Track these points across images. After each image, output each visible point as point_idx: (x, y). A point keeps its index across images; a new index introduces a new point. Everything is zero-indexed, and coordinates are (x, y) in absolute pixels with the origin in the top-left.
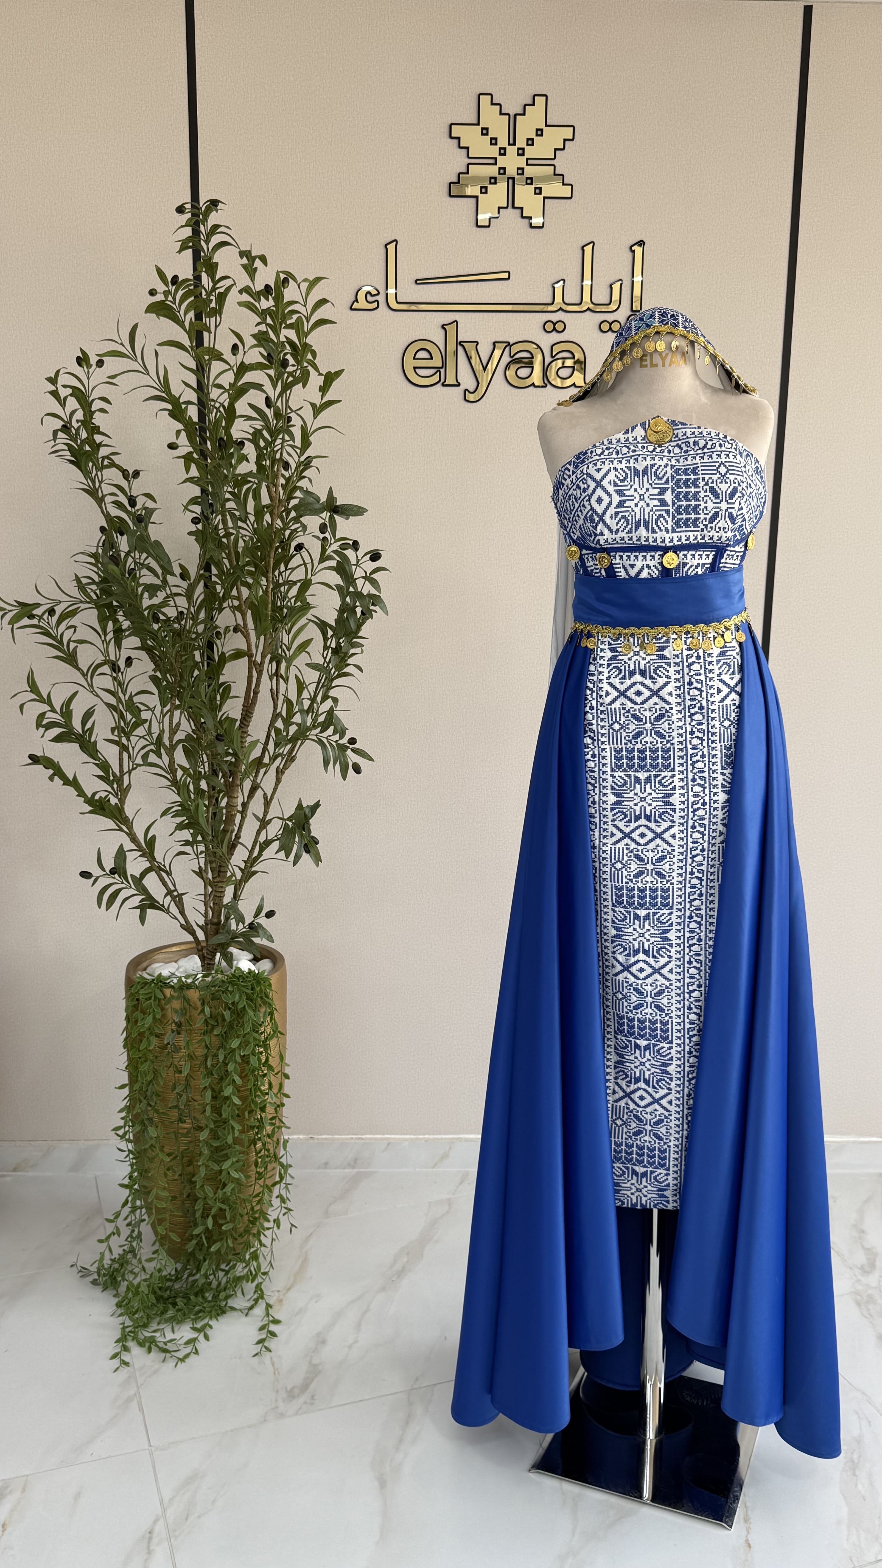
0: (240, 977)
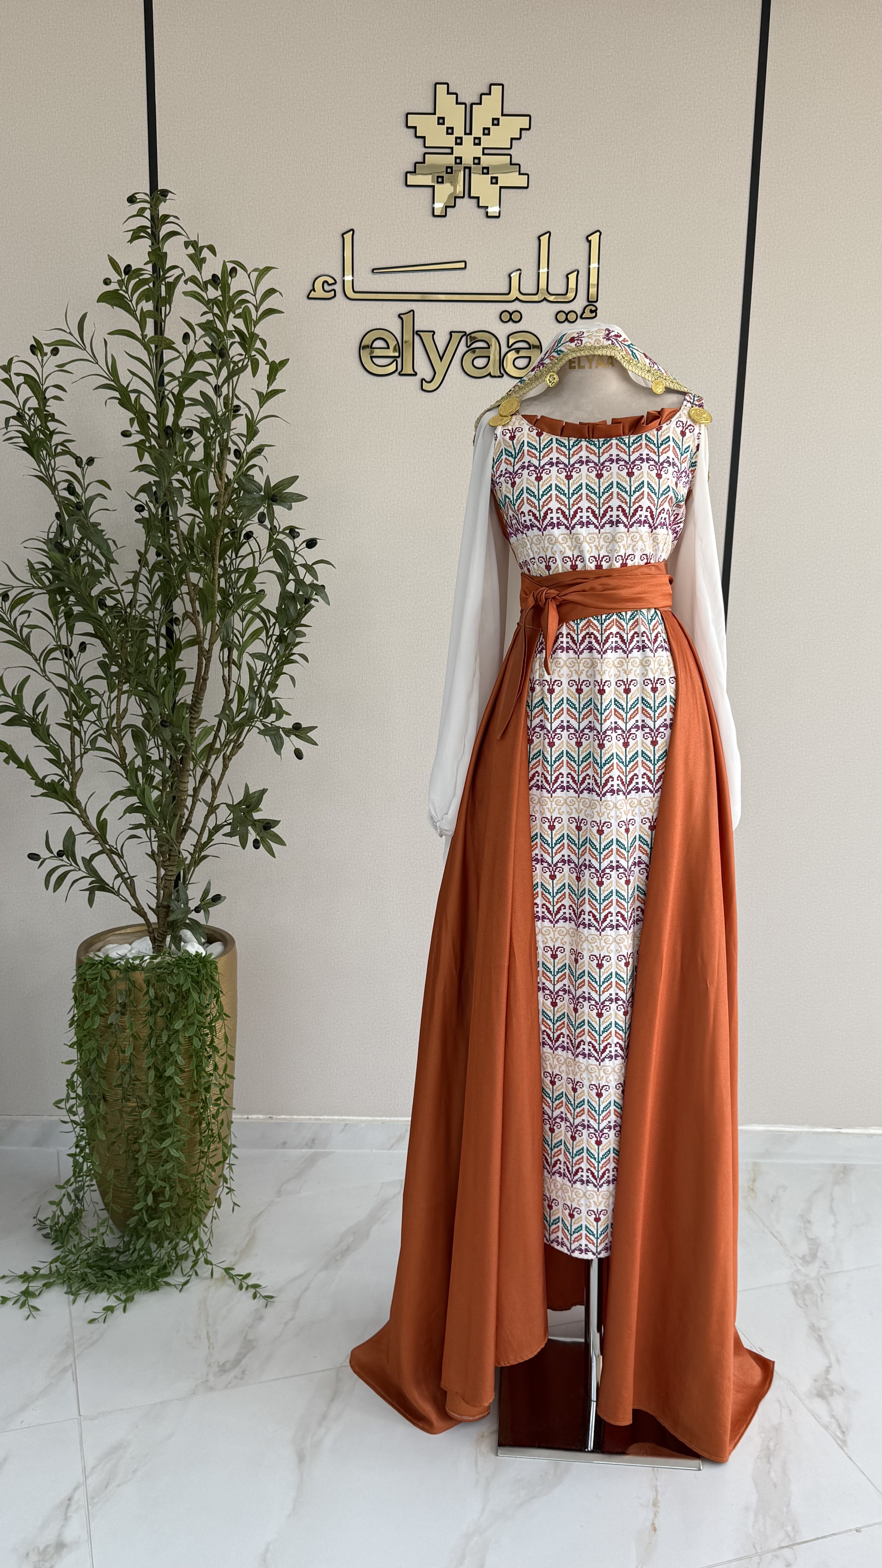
0: (189, 959)
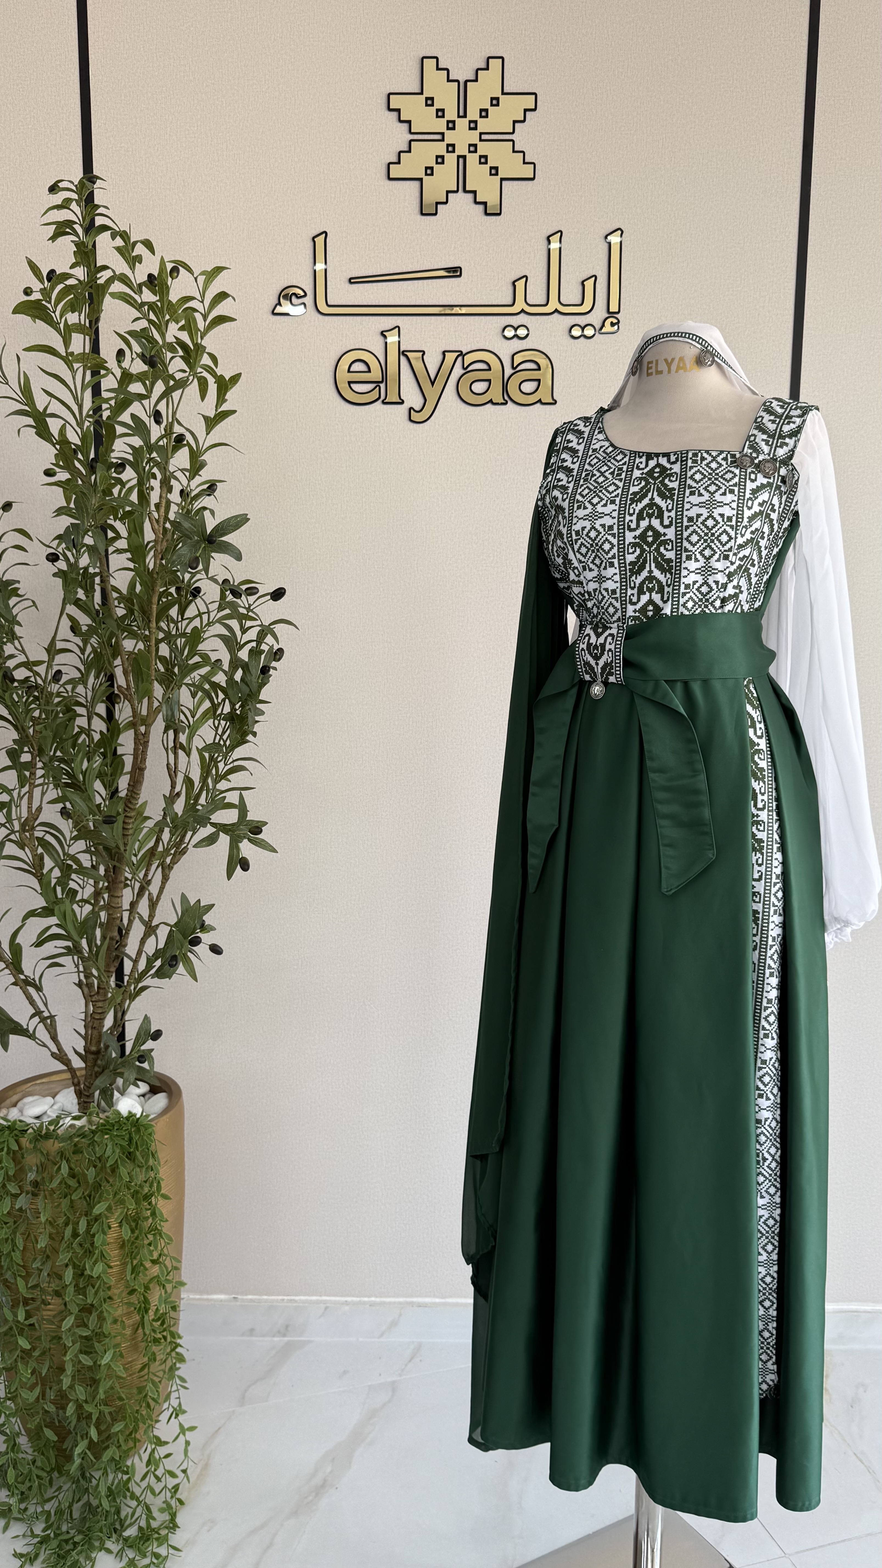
0: (120, 1121)
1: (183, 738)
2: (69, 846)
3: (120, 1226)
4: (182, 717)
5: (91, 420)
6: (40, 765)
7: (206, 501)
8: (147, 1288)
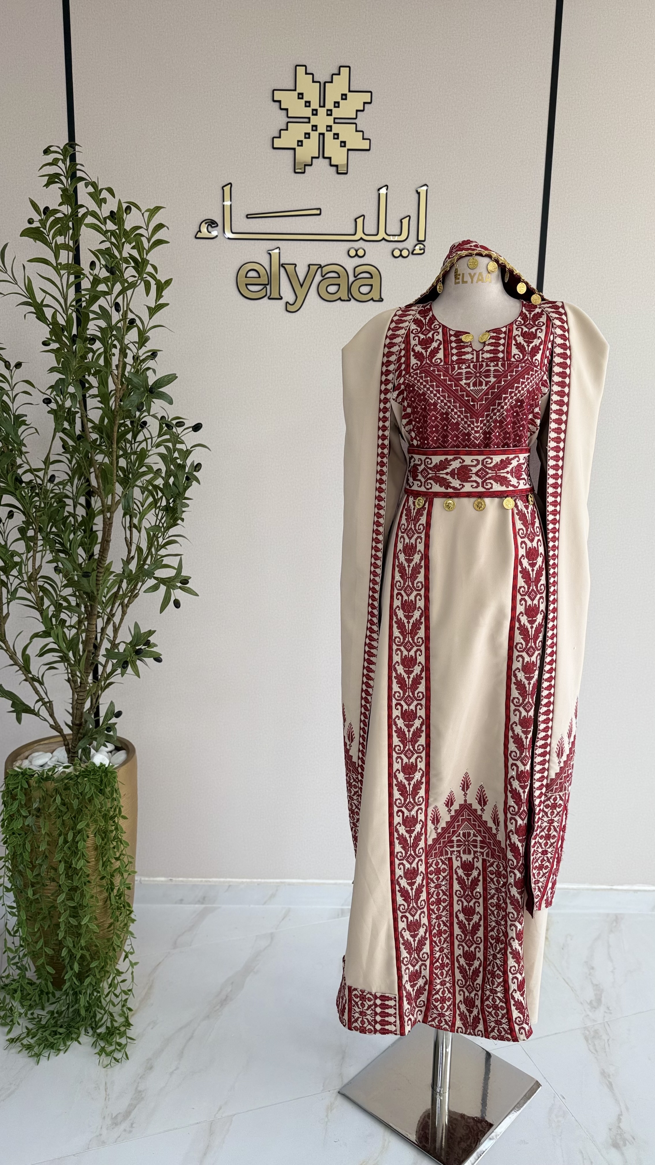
0: (94, 769)
1: (136, 521)
2: (60, 591)
3: (95, 836)
4: (135, 507)
5: (73, 308)
6: (40, 537)
7: (150, 364)
8: (112, 876)
